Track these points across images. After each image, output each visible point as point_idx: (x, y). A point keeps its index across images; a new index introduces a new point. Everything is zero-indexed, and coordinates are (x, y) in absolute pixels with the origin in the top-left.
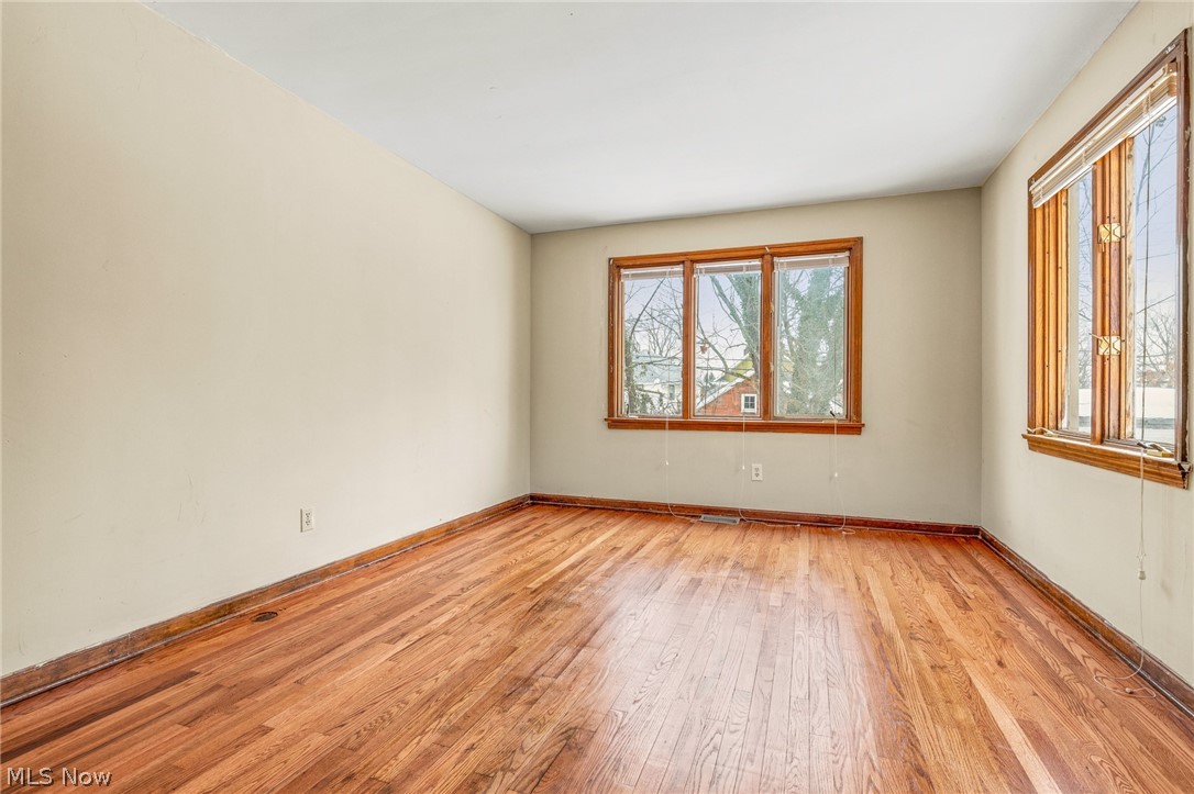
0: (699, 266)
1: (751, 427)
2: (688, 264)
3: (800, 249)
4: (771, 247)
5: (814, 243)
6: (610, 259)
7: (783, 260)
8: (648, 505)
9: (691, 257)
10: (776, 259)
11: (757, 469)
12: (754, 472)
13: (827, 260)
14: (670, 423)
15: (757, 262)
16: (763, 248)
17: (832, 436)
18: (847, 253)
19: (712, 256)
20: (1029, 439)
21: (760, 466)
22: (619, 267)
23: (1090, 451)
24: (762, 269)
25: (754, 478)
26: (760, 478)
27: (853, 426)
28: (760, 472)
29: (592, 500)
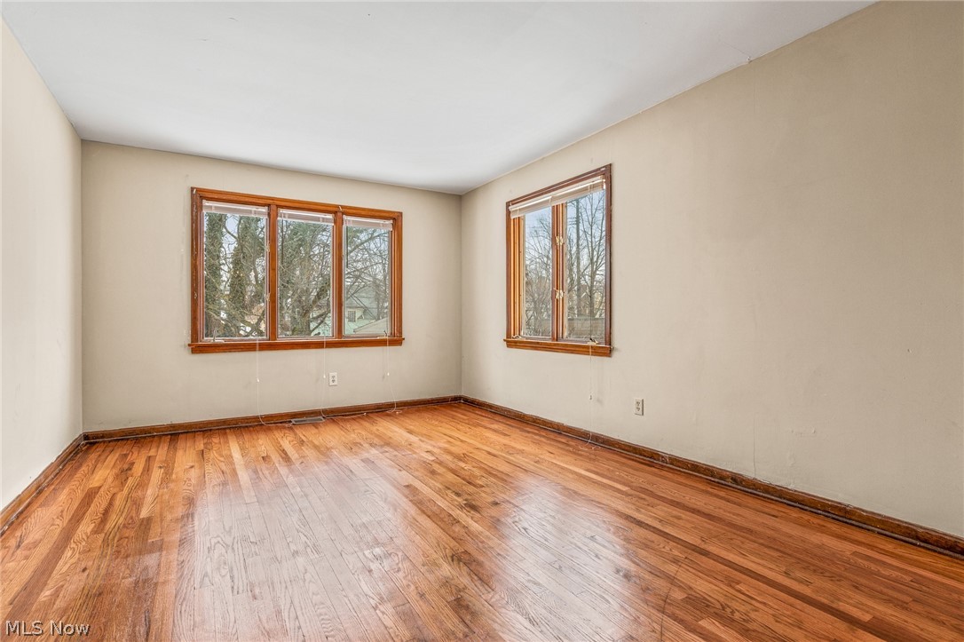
0: (282, 211)
1: (330, 345)
2: (273, 207)
3: (363, 213)
4: (343, 207)
5: (373, 210)
6: (192, 189)
7: (349, 218)
8: (236, 421)
9: (278, 203)
10: (345, 217)
11: (333, 377)
12: (331, 380)
13: (379, 224)
14: (260, 344)
15: (330, 216)
16: (337, 206)
17: (385, 348)
18: (391, 221)
19: (297, 205)
20: (508, 342)
21: (335, 374)
22: (202, 198)
23: (550, 344)
24: (335, 222)
25: (331, 383)
26: (335, 383)
27: (396, 340)
28: (336, 379)
29: (173, 427)
